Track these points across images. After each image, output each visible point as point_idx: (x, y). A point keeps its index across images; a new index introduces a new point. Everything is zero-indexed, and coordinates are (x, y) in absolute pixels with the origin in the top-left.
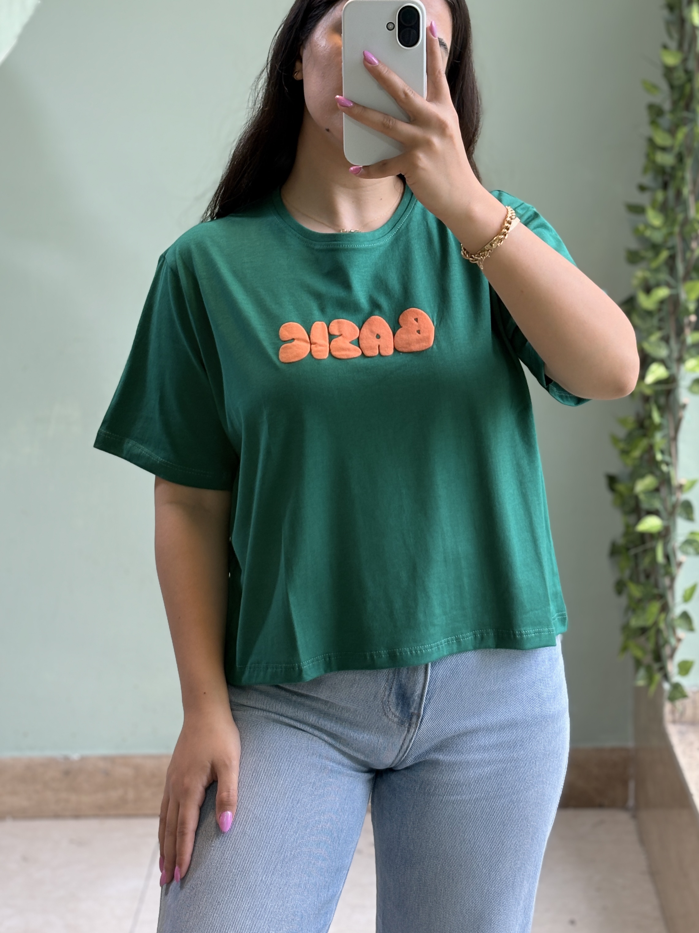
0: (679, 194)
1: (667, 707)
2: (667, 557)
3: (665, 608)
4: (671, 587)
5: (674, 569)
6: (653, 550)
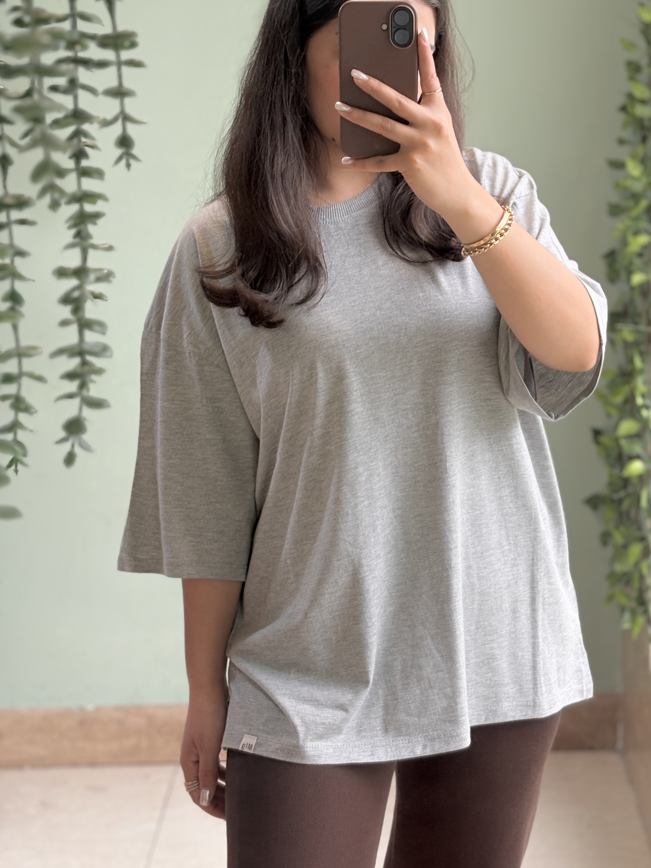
6: (637, 495)
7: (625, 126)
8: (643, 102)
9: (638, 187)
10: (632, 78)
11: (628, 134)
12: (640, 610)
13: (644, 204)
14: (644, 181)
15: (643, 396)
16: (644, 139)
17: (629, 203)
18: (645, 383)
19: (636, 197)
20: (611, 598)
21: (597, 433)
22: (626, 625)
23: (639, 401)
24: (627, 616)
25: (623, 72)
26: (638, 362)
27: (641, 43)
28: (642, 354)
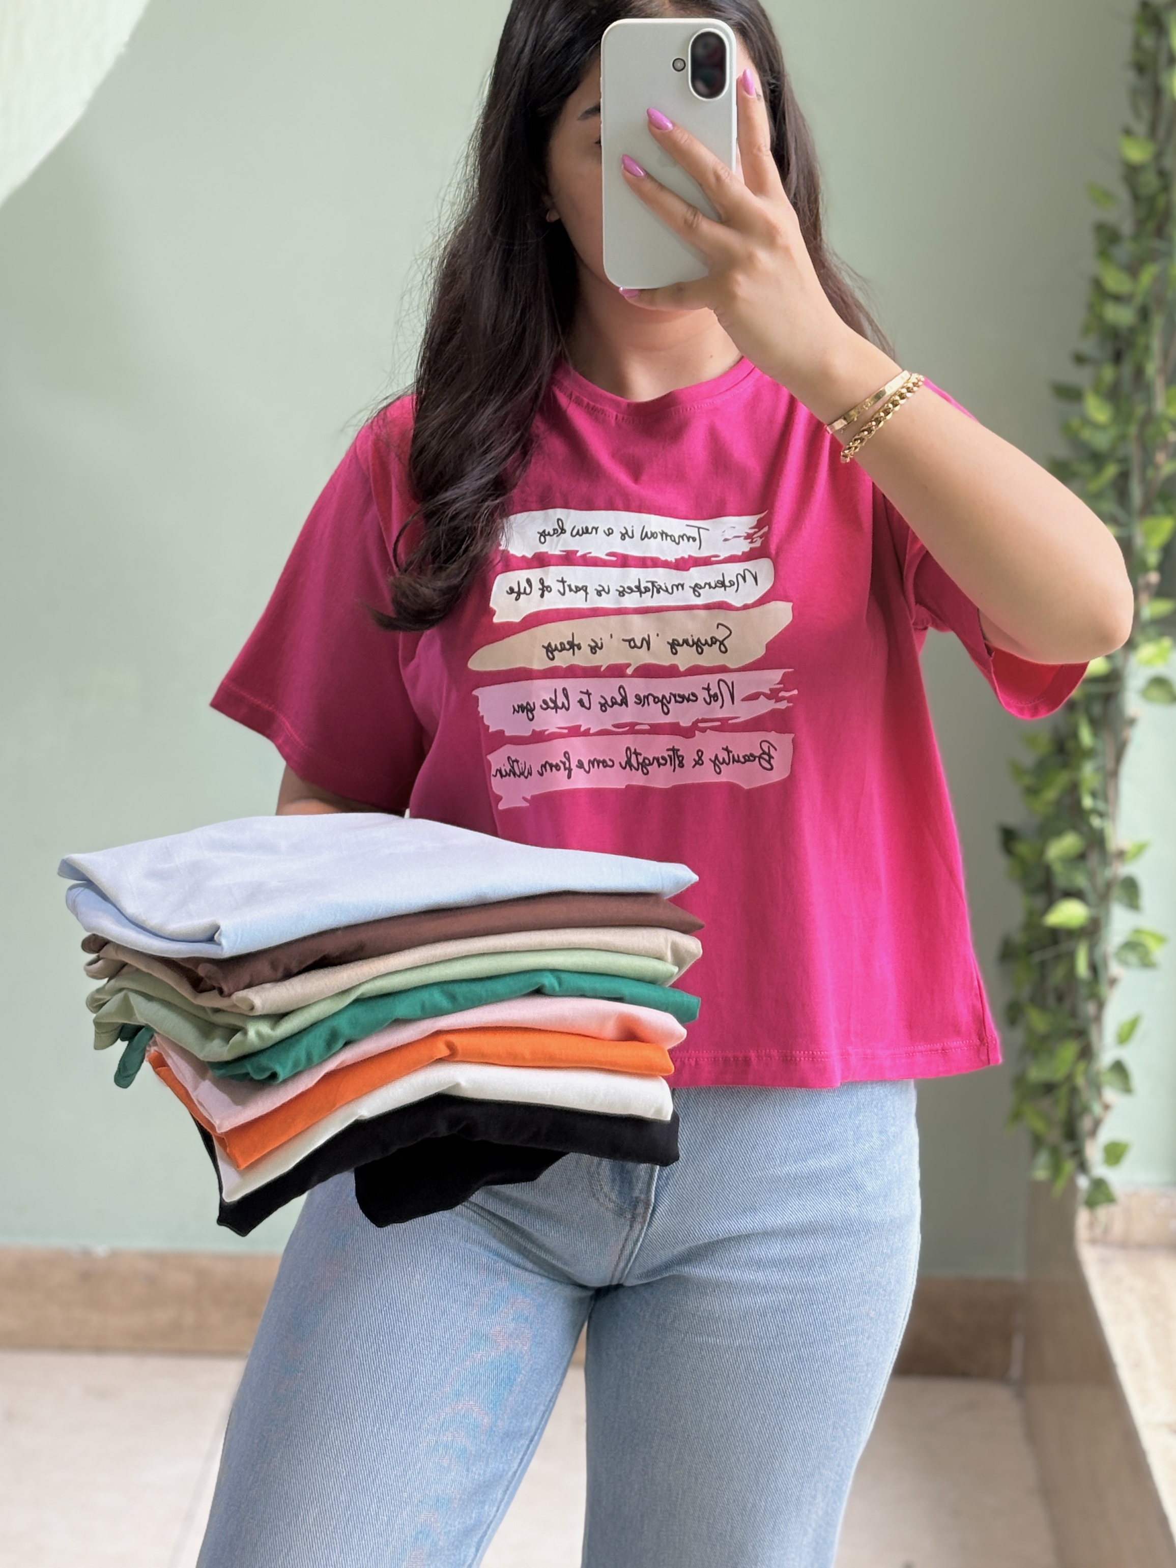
0: (1139, 372)
1: (1083, 1217)
2: (1094, 968)
3: (1087, 1053)
4: (1098, 1018)
5: (1103, 989)
6: (1071, 957)
7: (1086, 330)
8: (1118, 298)
9: (1101, 441)
10: (1103, 254)
11: (1089, 346)
12: (1067, 1148)
13: (1111, 471)
14: (1113, 432)
15: (1094, 795)
16: (1117, 358)
17: (1086, 468)
18: (1098, 770)
19: (1097, 459)
20: (1017, 1116)
21: (1009, 836)
22: (1041, 1174)
23: (1088, 802)
24: (1043, 1158)
25: (1088, 242)
26: (1086, 736)
27: (1123, 194)
28: (1096, 725)
